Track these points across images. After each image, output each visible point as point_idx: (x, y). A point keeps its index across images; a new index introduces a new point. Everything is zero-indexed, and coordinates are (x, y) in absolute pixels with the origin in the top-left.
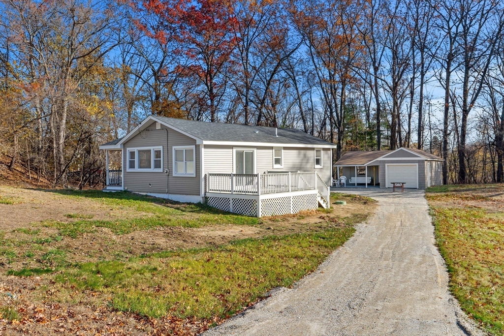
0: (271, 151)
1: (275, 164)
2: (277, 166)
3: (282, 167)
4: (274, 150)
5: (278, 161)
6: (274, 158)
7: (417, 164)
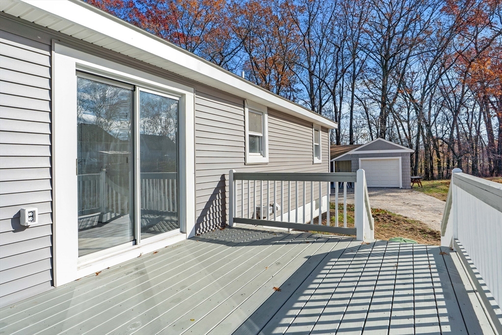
0: (239, 110)
1: (250, 151)
2: (253, 158)
3: (266, 160)
4: (247, 110)
5: (255, 144)
6: (248, 133)
7: (400, 158)
